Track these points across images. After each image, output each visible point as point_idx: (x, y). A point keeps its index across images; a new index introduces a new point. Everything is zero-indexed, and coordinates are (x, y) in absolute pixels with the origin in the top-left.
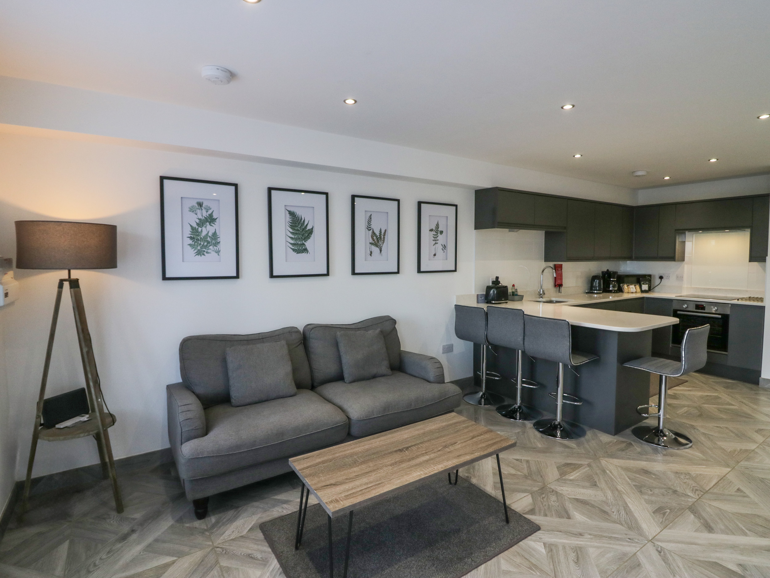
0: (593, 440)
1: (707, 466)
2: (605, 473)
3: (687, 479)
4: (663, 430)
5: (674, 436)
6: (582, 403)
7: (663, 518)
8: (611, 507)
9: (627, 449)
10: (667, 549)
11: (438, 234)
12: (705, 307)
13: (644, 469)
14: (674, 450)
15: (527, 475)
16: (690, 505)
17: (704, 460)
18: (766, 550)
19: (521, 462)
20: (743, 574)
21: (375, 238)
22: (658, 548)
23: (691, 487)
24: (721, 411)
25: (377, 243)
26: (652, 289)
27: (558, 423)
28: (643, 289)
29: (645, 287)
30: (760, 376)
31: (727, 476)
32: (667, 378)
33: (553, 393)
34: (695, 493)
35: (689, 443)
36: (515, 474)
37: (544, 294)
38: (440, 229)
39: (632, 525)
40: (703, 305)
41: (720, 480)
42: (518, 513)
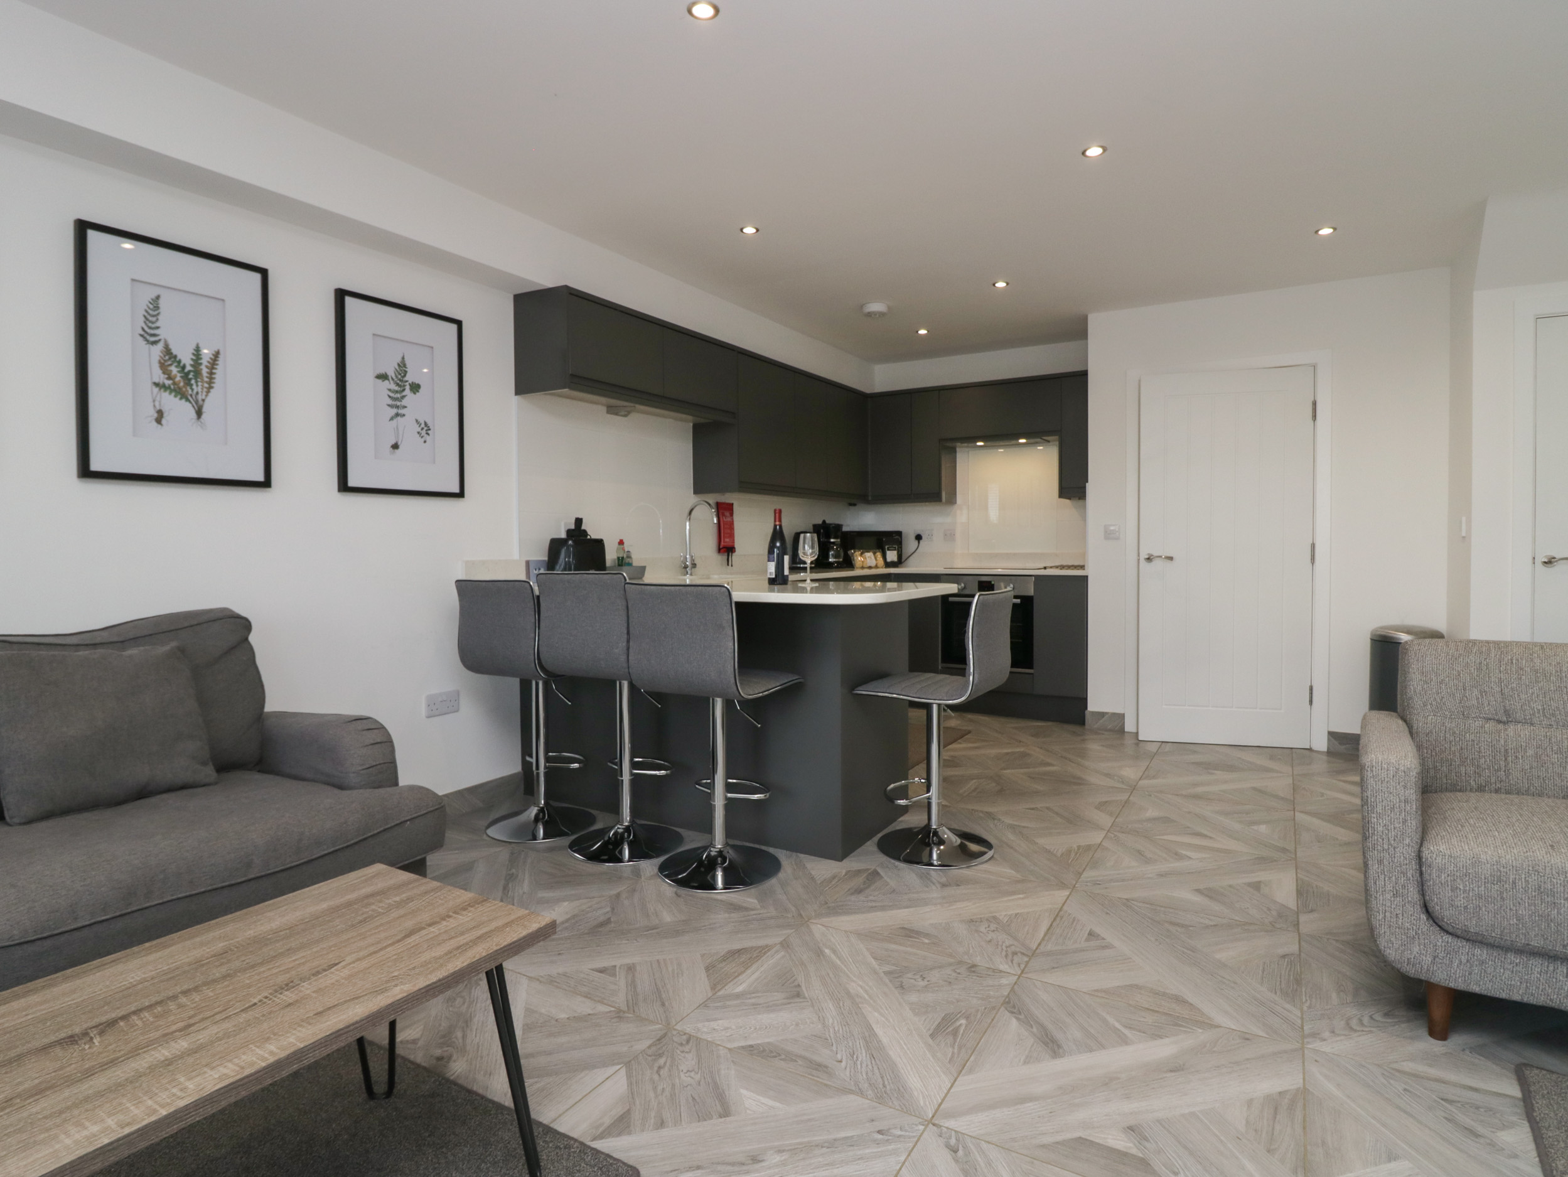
0: (796, 879)
1: (1025, 893)
2: (822, 957)
3: (994, 931)
4: (938, 830)
5: (959, 841)
6: (770, 793)
7: (953, 1046)
8: (834, 1048)
9: (869, 886)
10: (970, 1134)
11: (404, 390)
12: (993, 585)
13: (905, 926)
14: (960, 871)
15: (624, 1007)
16: (1006, 994)
17: (1018, 882)
18: (1171, 1071)
19: (614, 975)
20: (1141, 1155)
21: (174, 370)
22: (950, 1137)
23: (1002, 949)
24: (1033, 778)
25: (184, 386)
26: (903, 560)
27: (716, 853)
28: (889, 560)
29: (892, 556)
30: (1086, 708)
31: (1065, 908)
32: (942, 707)
33: (705, 781)
34: (1012, 961)
35: (986, 850)
36: (591, 1012)
37: (694, 565)
38: (410, 378)
39: (884, 1086)
40: (990, 582)
41: (1055, 919)
42: (576, 1140)
